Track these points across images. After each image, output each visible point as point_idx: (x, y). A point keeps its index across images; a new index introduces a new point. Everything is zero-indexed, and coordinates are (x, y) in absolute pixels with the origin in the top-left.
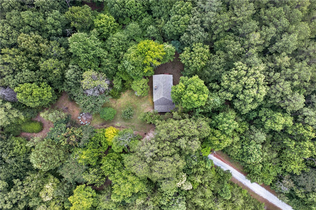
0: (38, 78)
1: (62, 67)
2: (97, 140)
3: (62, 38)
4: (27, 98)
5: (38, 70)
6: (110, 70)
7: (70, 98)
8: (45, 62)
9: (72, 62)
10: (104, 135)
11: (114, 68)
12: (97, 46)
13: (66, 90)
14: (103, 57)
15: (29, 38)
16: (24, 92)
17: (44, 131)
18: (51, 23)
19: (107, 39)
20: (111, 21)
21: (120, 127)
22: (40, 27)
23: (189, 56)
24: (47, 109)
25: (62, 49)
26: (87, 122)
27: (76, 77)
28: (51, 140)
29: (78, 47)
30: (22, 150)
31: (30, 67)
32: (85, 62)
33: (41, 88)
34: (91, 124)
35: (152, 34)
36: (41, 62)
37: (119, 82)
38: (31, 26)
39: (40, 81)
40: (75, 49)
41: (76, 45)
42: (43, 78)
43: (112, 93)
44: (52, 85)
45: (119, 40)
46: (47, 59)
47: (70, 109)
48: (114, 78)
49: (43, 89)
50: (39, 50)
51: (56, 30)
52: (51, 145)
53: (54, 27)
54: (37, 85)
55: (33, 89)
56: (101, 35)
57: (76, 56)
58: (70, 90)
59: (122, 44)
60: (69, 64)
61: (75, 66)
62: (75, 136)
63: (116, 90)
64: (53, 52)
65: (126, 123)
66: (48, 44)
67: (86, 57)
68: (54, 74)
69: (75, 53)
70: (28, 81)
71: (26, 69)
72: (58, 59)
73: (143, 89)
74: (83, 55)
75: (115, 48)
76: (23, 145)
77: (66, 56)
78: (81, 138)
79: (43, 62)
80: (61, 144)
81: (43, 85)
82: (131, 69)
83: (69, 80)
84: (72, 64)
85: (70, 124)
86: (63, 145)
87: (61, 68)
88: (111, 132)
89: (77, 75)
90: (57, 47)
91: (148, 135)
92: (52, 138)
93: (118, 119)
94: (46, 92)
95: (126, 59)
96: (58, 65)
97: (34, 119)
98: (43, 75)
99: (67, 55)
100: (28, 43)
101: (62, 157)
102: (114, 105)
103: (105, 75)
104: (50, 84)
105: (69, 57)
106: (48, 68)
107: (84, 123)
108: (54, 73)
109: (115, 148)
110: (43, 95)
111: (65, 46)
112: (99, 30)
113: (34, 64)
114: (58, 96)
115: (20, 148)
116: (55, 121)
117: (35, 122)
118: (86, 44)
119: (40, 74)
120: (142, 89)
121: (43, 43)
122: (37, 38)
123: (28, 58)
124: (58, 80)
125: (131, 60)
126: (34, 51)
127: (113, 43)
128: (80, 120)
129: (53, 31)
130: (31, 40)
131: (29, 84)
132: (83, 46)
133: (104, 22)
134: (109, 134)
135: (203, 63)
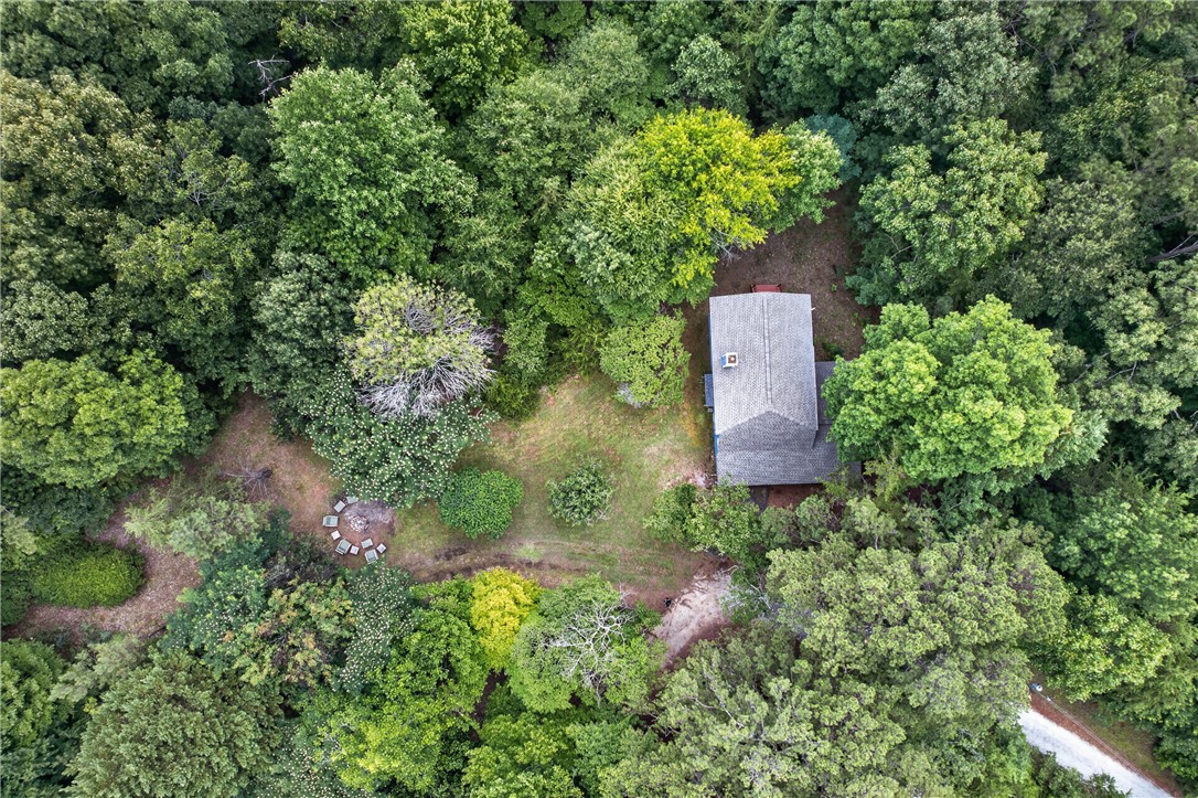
0: (105, 330)
1: (238, 265)
2: (431, 651)
3: (233, 105)
4: (45, 442)
5: (105, 287)
6: (491, 274)
7: (283, 423)
8: (140, 238)
9: (292, 233)
10: (468, 619)
11: (511, 266)
12: (424, 146)
13: (260, 386)
14: (457, 207)
15: (44, 100)
16: (24, 414)
17: (150, 595)
18: (168, 16)
19: (470, 109)
20: (495, 15)
21: (539, 565)
22: (109, 46)
23: (933, 193)
24: (163, 486)
25: (237, 167)
26: (369, 542)
27: (312, 318)
28: (186, 660)
29: (328, 152)
30: (29, 712)
31: (60, 266)
32: (363, 234)
33: (127, 381)
34: (393, 551)
35: (709, 80)
36: (118, 242)
37: (532, 337)
38: (57, 37)
39: (118, 346)
40: (306, 162)
41: (314, 136)
42: (133, 325)
43: (499, 391)
44: (187, 359)
45: (543, 113)
46: (153, 222)
47: (284, 476)
48: (508, 313)
49: (133, 391)
50: (108, 173)
51: (201, 61)
52: (186, 691)
53: (185, 44)
54: (103, 368)
55: (74, 392)
56: (441, 90)
57: (310, 201)
58: (283, 383)
59: (557, 135)
60: (273, 246)
61: (309, 259)
62: (318, 634)
63: (515, 377)
64: (185, 185)
65: (572, 544)
66: (159, 137)
67: (368, 204)
68: (197, 302)
69: (308, 185)
70: (48, 345)
71: (34, 280)
72: (214, 219)
73: (662, 368)
74: (355, 194)
75: (518, 158)
76: (35, 687)
77: (257, 203)
78: (349, 640)
79: (129, 240)
80: (243, 678)
81: (134, 364)
82: (613, 266)
83: (278, 337)
84: (294, 249)
85: (288, 564)
86: (254, 681)
87: (231, 269)
88: (503, 598)
89: (319, 304)
90: (207, 152)
91: (683, 603)
92: (192, 647)
93: (530, 523)
94: (149, 402)
95: (584, 217)
96: (215, 254)
97: (95, 534)
98: (135, 308)
99: (264, 201)
100: (36, 132)
101: (249, 754)
102: (502, 453)
103: (471, 301)
104: (175, 355)
105: (276, 208)
106: (160, 272)
107: (354, 550)
108: (194, 301)
109: (530, 689)
110: (137, 419)
111: (250, 151)
112: (428, 62)
113: (80, 252)
114: (217, 416)
115: (19, 704)
116: (207, 556)
117: (101, 551)
118: (369, 133)
119: (114, 304)
120: (658, 371)
121: (131, 135)
122: (94, 104)
123: (47, 218)
124: (217, 336)
125: (613, 217)
126: (77, 179)
127: (505, 130)
128: (336, 535)
129: (183, 67)
130: (56, 111)
131: (55, 367)
132: (352, 144)
133: (459, 17)
134: (493, 615)
135: (1013, 232)
